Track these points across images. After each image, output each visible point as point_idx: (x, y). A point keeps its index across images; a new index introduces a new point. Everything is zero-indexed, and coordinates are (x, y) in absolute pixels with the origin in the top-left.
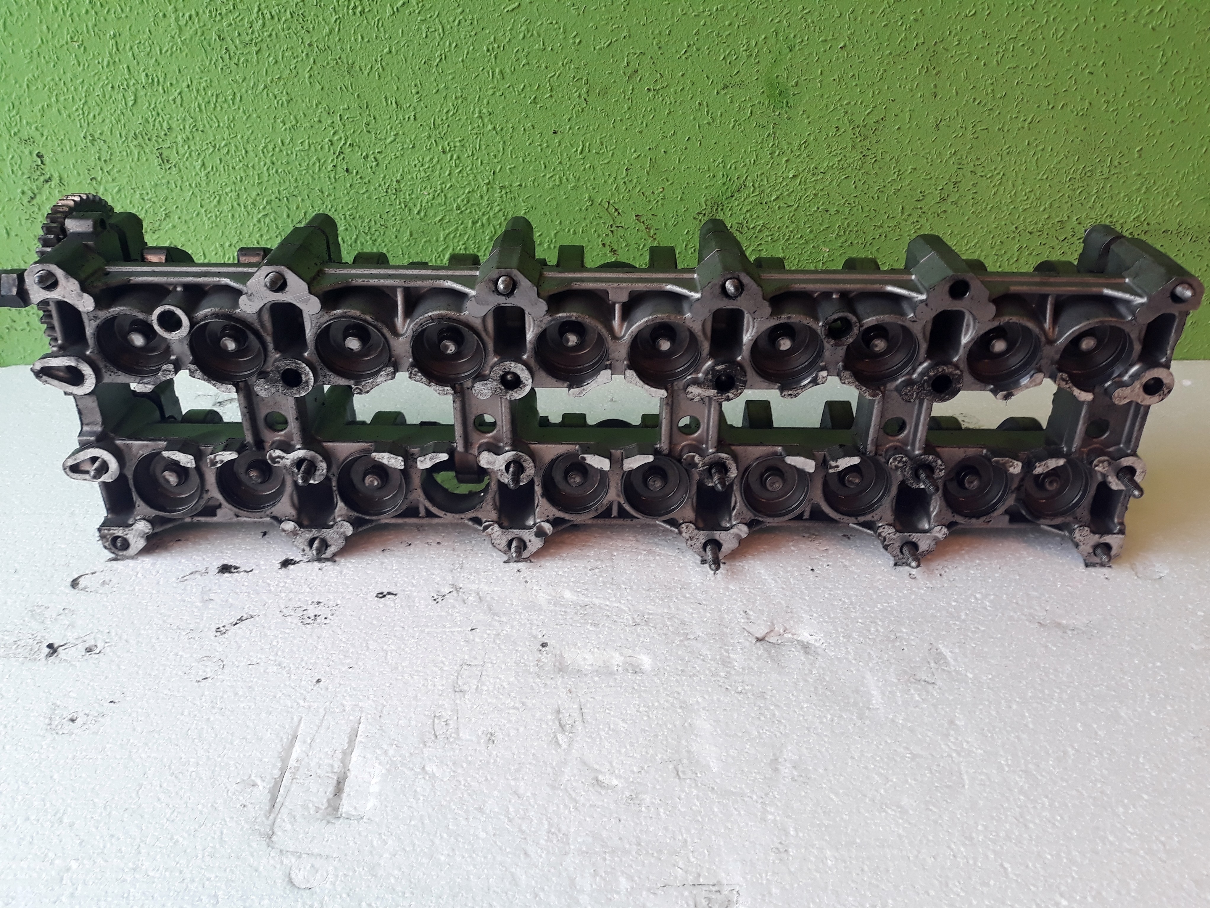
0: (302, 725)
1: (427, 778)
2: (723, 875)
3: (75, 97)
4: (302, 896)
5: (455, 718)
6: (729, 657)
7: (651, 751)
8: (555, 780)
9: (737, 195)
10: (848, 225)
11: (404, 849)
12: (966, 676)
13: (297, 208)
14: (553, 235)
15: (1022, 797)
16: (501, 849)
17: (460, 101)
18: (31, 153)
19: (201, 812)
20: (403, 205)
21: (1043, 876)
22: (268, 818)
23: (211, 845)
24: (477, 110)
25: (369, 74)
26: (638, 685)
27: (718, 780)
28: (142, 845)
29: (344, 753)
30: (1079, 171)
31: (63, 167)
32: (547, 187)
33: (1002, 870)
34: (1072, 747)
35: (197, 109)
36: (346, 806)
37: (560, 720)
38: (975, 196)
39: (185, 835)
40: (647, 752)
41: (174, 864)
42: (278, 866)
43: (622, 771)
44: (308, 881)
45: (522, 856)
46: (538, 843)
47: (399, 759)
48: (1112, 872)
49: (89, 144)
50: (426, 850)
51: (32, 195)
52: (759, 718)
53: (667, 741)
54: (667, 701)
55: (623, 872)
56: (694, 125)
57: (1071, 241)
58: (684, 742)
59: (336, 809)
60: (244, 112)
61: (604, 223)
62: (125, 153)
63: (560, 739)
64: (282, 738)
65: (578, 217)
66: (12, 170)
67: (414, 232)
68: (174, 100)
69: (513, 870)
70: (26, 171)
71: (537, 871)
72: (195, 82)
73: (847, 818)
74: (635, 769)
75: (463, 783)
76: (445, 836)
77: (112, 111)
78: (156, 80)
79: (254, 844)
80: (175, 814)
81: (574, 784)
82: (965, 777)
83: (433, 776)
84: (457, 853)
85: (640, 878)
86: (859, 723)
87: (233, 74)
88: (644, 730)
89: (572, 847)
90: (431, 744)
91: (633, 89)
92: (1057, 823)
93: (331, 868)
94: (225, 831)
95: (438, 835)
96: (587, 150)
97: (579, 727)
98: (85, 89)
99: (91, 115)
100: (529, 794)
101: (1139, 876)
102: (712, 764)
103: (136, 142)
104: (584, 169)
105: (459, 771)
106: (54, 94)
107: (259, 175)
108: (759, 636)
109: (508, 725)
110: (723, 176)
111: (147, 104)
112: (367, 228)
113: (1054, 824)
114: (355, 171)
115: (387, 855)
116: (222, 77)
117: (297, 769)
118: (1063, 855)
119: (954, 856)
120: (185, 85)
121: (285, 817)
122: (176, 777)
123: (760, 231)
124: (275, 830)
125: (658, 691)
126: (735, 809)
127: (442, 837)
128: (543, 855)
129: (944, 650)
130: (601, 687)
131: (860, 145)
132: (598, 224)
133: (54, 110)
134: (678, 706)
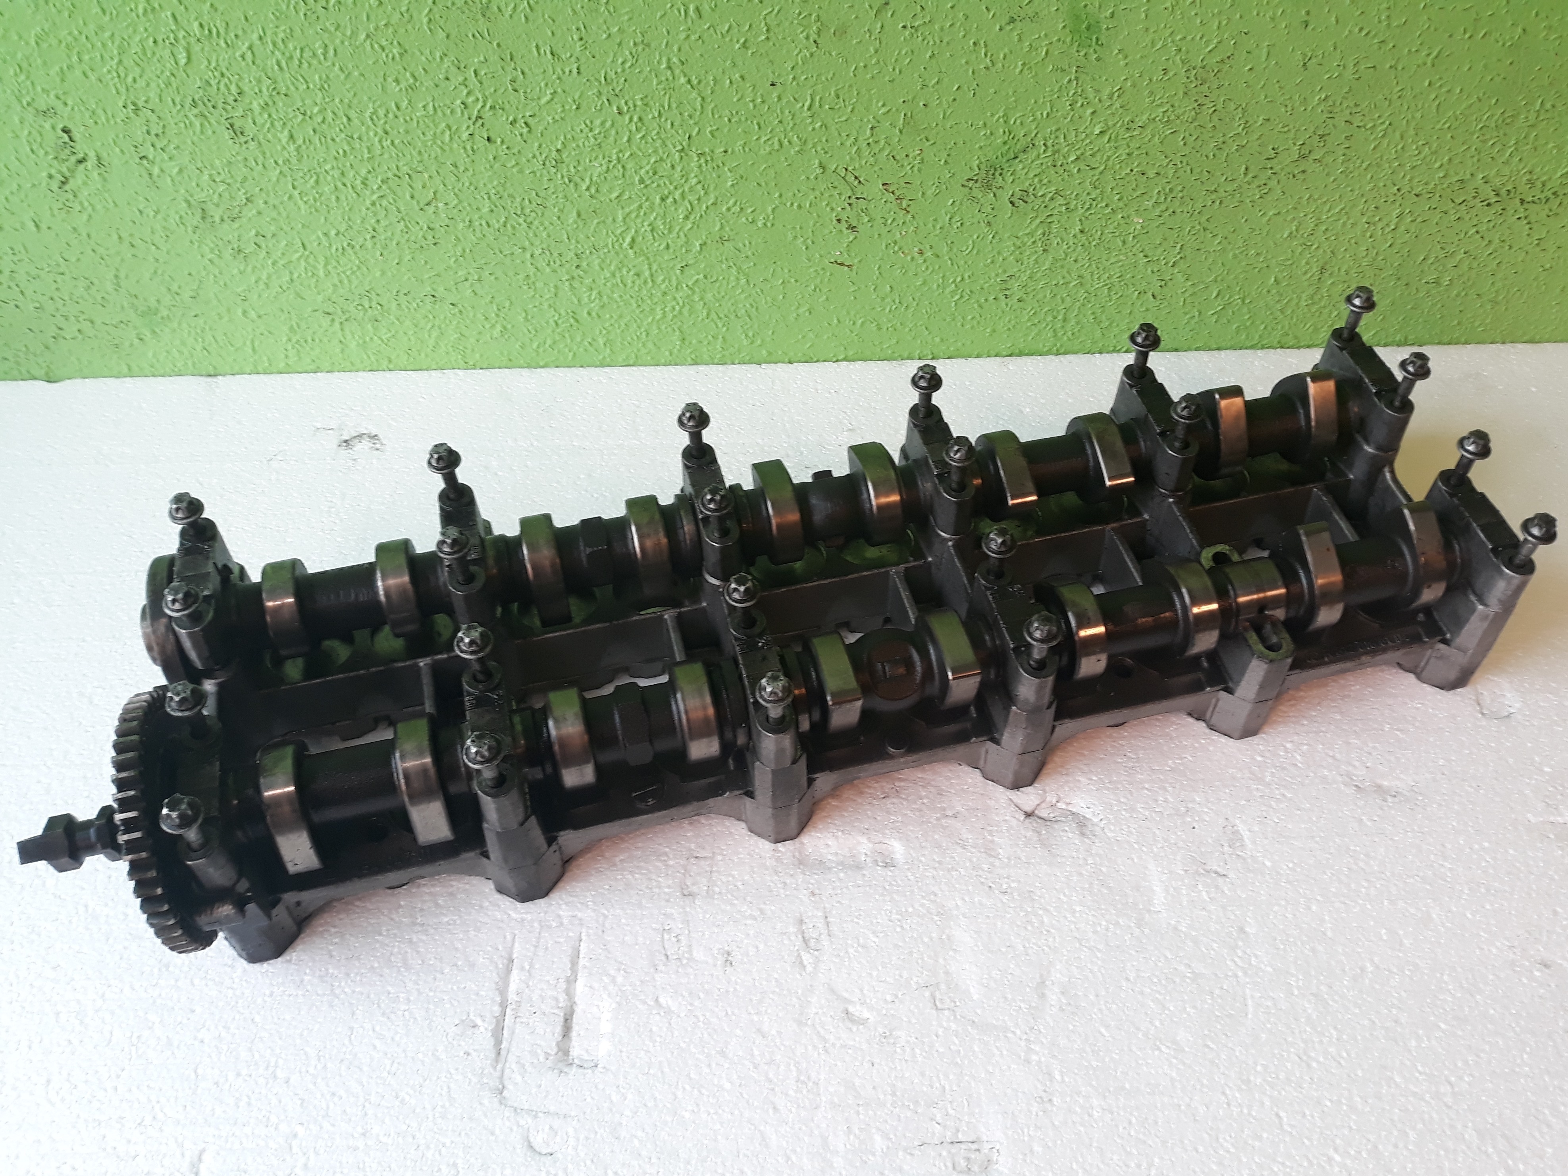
0: (516, 945)
1: (663, 1014)
2: (983, 1129)
3: (104, 54)
4: (544, 1163)
5: (687, 932)
6: (992, 842)
7: (905, 974)
8: (802, 1014)
9: (1022, 156)
10: (1171, 190)
11: (645, 1105)
12: (1264, 864)
13: (423, 187)
14: (770, 209)
15: (1308, 1029)
16: (748, 1102)
17: (640, 48)
18: (53, 128)
19: (423, 1062)
20: (566, 180)
21: (1319, 1127)
22: (495, 1068)
23: (440, 1103)
24: (664, 59)
25: (511, 16)
26: (891, 884)
27: (979, 1011)
28: (367, 1104)
29: (568, 981)
30: (1496, 117)
31: (99, 144)
32: (762, 152)
33: (1277, 1121)
34: (1372, 961)
35: (276, 67)
36: (576, 1050)
37: (803, 933)
38: (1347, 151)
39: (411, 1092)
40: (901, 976)
41: (404, 1127)
42: (515, 1128)
43: (875, 1000)
44: (548, 1145)
45: (771, 1111)
46: (787, 1095)
47: (630, 988)
48: (1392, 1120)
49: (132, 115)
50: (669, 1105)
51: (63, 179)
52: (1026, 928)
53: (922, 959)
54: (922, 905)
55: (878, 1129)
56: (968, 70)
57: (1471, 204)
58: (941, 961)
59: (566, 1053)
60: (341, 69)
61: (839, 194)
62: (182, 125)
63: (804, 958)
64: (496, 964)
65: (803, 188)
66: (32, 150)
67: (583, 213)
68: (243, 57)
69: (762, 1128)
70: (49, 150)
71: (788, 1129)
72: (269, 33)
73: (1117, 1057)
74: (889, 998)
75: (702, 1019)
76: (687, 1087)
77: (158, 72)
78: (214, 31)
79: (486, 1102)
80: (395, 1065)
81: (823, 1019)
82: (1250, 1002)
83: (669, 1012)
84: (703, 1109)
85: (895, 1135)
86: (1137, 932)
87: (321, 21)
88: (897, 946)
89: (824, 1099)
90: (663, 968)
91: (882, 27)
92: (1342, 1062)
93: (571, 1131)
94: (452, 1086)
95: (680, 1086)
96: (817, 104)
97: (825, 943)
98: (117, 43)
99: (130, 79)
100: (774, 1032)
101: (1420, 1126)
102: (972, 990)
103: (195, 111)
104: (814, 129)
105: (697, 1003)
106: (75, 51)
107: (368, 148)
108: (1028, 809)
109: (746, 941)
110: (1004, 132)
111: (206, 63)
112: (519, 208)
113: (1339, 1063)
114: (499, 140)
115: (627, 1113)
116: (307, 25)
117: (519, 1003)
118: (1344, 1101)
119: (1229, 1104)
120: (255, 36)
121: (514, 1066)
122: (388, 1018)
123: (1052, 199)
124: (506, 1083)
125: (912, 892)
126: (997, 1047)
127: (684, 1089)
128: (793, 1110)
129: (1242, 828)
130: (847, 888)
131: (1194, 91)
132: (831, 196)
133: (78, 73)
134: (934, 911)
